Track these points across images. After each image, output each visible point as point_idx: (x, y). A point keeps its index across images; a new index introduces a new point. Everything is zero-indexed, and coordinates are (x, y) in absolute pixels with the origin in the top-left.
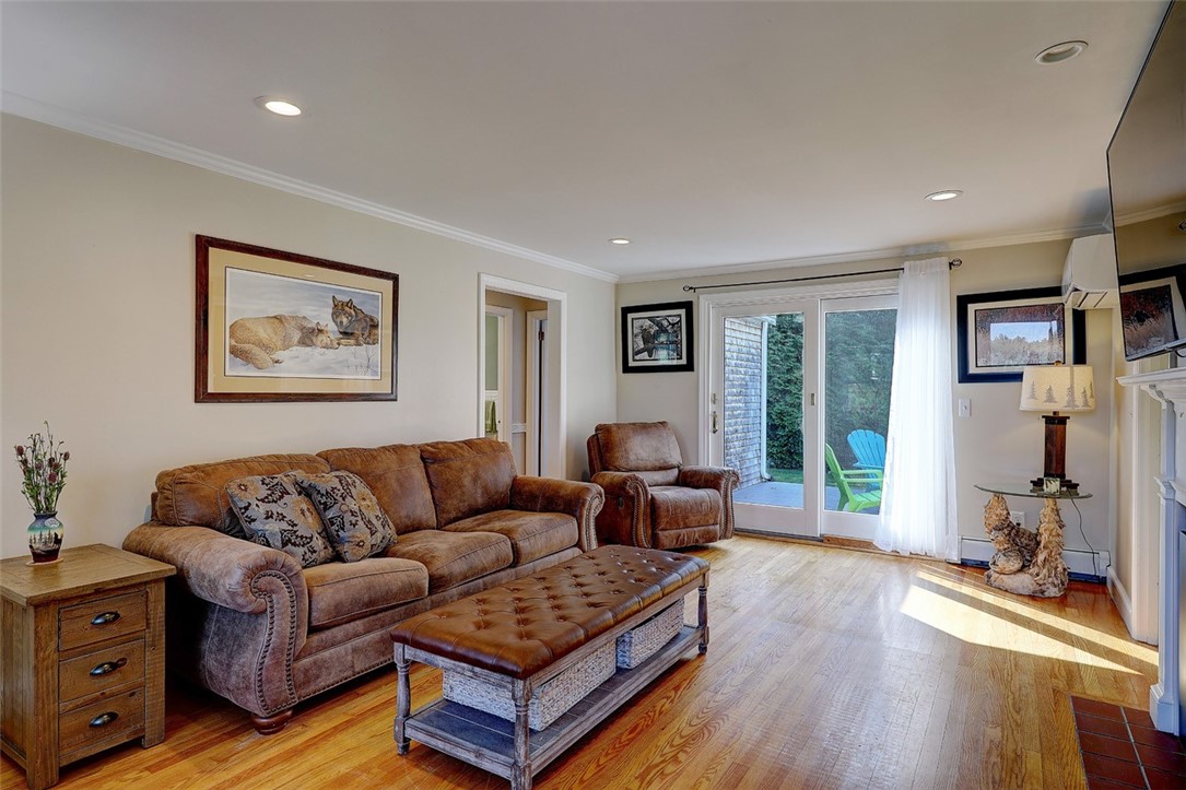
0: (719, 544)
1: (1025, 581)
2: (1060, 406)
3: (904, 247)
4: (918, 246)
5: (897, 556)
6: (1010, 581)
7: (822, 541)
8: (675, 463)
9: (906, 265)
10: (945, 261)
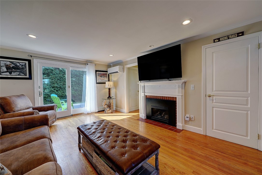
0: (54, 124)
1: (110, 111)
2: (110, 87)
3: (87, 60)
4: (89, 61)
5: (88, 114)
6: (109, 112)
7: (72, 116)
8: (31, 106)
9: (89, 63)
10: (94, 64)
